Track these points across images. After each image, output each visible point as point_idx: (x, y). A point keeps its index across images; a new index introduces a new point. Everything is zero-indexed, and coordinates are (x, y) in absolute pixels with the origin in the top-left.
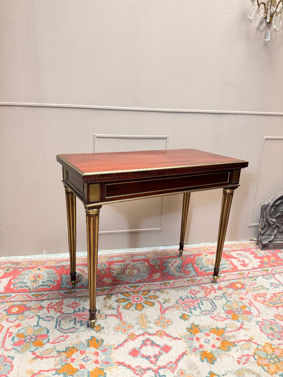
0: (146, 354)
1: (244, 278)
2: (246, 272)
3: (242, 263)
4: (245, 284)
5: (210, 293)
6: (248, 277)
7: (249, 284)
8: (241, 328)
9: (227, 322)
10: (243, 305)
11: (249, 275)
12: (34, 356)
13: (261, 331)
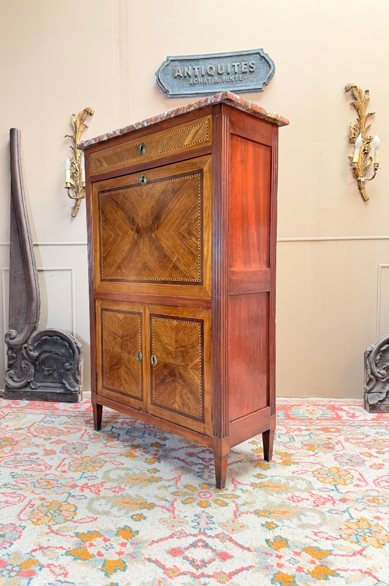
0: (202, 457)
1: (344, 426)
2: (350, 422)
3: (351, 415)
4: (342, 430)
5: (293, 431)
6: (350, 426)
7: (347, 430)
8: (313, 455)
9: (299, 450)
10: (328, 442)
11: (353, 424)
12: (104, 446)
13: (335, 460)
